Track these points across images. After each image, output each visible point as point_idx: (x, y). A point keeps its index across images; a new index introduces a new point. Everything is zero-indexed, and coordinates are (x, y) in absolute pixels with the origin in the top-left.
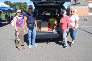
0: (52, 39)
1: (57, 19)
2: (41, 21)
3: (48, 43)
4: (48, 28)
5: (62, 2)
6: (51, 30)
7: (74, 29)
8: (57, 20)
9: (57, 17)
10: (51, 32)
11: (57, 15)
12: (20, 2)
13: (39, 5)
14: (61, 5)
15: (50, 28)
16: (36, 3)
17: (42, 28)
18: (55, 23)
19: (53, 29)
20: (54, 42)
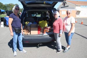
0: (42, 43)
1: (48, 21)
2: (31, 23)
3: (38, 47)
4: (38, 31)
5: (54, 2)
6: (41, 33)
7: (70, 34)
8: (47, 23)
9: (48, 19)
10: (41, 35)
11: (48, 17)
12: (11, 4)
13: (28, 6)
14: (52, 6)
15: (40, 32)
16: (25, 3)
17: (31, 31)
18: (46, 26)
19: (43, 32)
20: (46, 46)
